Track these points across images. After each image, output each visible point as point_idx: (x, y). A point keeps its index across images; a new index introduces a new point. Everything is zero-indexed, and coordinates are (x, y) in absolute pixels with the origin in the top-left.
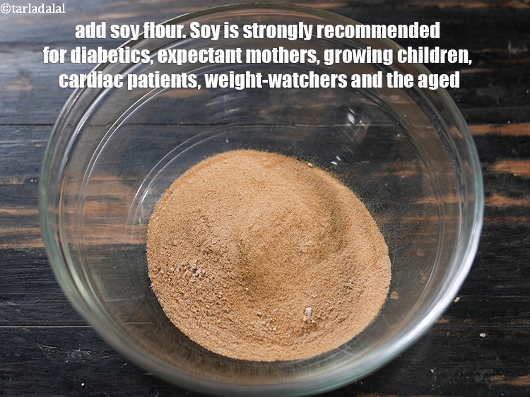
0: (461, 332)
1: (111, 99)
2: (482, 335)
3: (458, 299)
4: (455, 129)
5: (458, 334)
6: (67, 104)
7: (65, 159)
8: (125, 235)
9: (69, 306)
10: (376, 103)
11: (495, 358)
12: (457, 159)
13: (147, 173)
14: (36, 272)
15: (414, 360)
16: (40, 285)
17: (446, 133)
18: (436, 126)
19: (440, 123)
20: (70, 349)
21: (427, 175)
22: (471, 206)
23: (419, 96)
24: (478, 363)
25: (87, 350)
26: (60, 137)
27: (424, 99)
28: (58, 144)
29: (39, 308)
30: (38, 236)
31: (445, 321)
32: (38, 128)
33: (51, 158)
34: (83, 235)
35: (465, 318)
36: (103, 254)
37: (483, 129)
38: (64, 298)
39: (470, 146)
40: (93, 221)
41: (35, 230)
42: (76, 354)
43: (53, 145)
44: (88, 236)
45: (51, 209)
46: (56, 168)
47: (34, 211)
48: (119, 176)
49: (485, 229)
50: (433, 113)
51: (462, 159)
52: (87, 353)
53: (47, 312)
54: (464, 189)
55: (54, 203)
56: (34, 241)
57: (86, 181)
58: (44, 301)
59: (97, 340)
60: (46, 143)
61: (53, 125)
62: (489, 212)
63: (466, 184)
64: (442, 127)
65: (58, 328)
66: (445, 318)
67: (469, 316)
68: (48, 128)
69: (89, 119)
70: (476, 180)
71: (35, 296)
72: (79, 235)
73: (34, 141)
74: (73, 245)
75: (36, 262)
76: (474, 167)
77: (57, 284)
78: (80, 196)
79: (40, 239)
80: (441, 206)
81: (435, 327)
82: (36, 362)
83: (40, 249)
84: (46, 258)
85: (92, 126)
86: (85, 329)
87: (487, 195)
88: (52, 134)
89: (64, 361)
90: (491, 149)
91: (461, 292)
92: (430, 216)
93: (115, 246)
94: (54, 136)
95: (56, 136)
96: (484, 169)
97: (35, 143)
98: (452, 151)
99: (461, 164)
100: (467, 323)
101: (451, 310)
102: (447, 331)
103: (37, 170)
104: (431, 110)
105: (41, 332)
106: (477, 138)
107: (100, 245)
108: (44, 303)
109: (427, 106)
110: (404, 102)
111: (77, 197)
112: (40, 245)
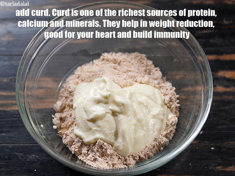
1: (47, 44)
2: (212, 148)
3: (201, 132)
4: (201, 57)
5: (202, 148)
6: (28, 46)
7: (27, 70)
10: (165, 45)
11: (218, 159)
12: (201, 70)
14: (15, 120)
15: (182, 159)
16: (17, 126)
17: (196, 59)
18: (192, 56)
19: (194, 54)
20: (30, 154)
21: (188, 78)
22: (208, 91)
23: (184, 42)
24: (210, 161)
25: (37, 155)
26: (25, 61)
27: (186, 44)
28: (24, 64)
29: (16, 136)
30: (16, 104)
32: (16, 57)
34: (35, 104)
35: (204, 141)
36: (44, 112)
37: (213, 57)
38: (27, 132)
40: (40, 98)
41: (14, 102)
42: (32, 157)
44: (38, 104)
45: (21, 92)
46: (23, 75)
47: (13, 94)
48: (51, 78)
49: (213, 102)
50: (191, 50)
51: (203, 70)
52: (38, 156)
53: (19, 138)
54: (204, 84)
55: (23, 90)
56: (14, 107)
57: (37, 80)
58: (19, 133)
59: (41, 151)
60: (19, 63)
61: (22, 55)
62: (215, 94)
63: (205, 81)
64: (195, 56)
65: (24, 146)
66: (196, 141)
67: (206, 140)
68: (20, 57)
70: (210, 80)
71: (14, 131)
73: (14, 62)
74: (31, 108)
75: (15, 116)
76: (209, 74)
77: (24, 126)
78: (34, 87)
79: (16, 106)
80: (194, 91)
81: (191, 144)
82: (15, 160)
83: (17, 110)
84: (19, 114)
85: (39, 56)
86: (36, 146)
87: (214, 86)
88: (22, 59)
89: (27, 160)
90: (216, 66)
91: (202, 130)
92: (189, 96)
93: (49, 109)
96: (213, 75)
98: (199, 67)
99: (203, 72)
100: (206, 143)
101: (198, 137)
102: (197, 147)
103: (15, 75)
104: (189, 48)
105: (17, 147)
106: (210, 61)
107: (43, 109)
110: (177, 45)
111: (33, 87)
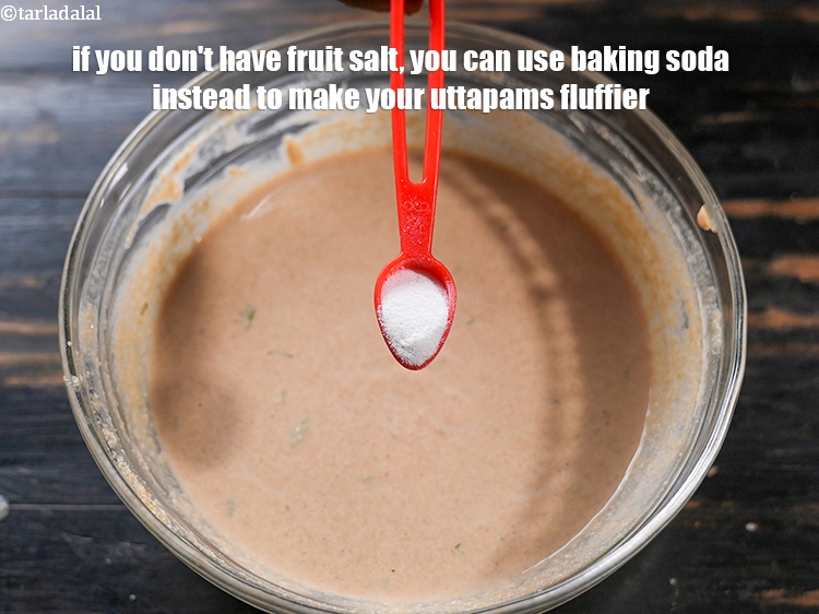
0: (717, 521)
2: (751, 527)
11: (770, 562)
15: (645, 564)
20: (114, 541)
25: (140, 543)
31: (696, 504)
35: (723, 500)
42: (123, 548)
52: (141, 547)
67: (730, 496)
89: (104, 559)
100: (726, 509)
102: (695, 520)
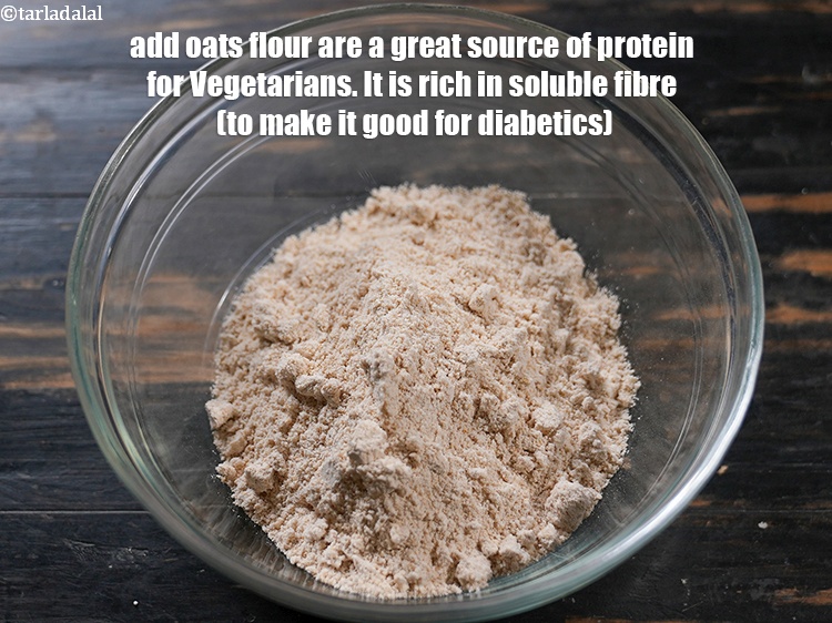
0: (730, 521)
2: (763, 525)
3: (724, 469)
4: (721, 203)
5: (725, 523)
6: (110, 162)
7: (107, 249)
8: (202, 369)
9: (114, 479)
10: (593, 159)
11: (783, 561)
12: (722, 249)
13: (235, 271)
14: (62, 426)
15: (656, 565)
16: (69, 448)
17: (705, 209)
18: (689, 197)
19: (696, 192)
20: (116, 547)
21: (677, 275)
22: (745, 323)
24: (755, 569)
25: (143, 549)
26: (100, 216)
28: (96, 226)
29: (66, 483)
30: (66, 369)
31: (704, 503)
32: (65, 202)
33: (86, 247)
34: (136, 369)
35: (735, 499)
36: (166, 398)
37: (764, 202)
38: (107, 467)
39: (743, 229)
40: (153, 347)
41: (60, 360)
42: (126, 555)
43: (88, 227)
44: (144, 369)
45: (86, 327)
46: (93, 264)
47: (58, 331)
48: (192, 276)
50: (685, 177)
51: (730, 249)
52: (143, 553)
53: (78, 489)
54: (734, 296)
55: (91, 319)
56: (60, 377)
57: (140, 283)
58: (76, 471)
59: (157, 533)
60: (78, 225)
61: (88, 196)
62: (772, 332)
63: (737, 288)
64: (700, 199)
65: (97, 515)
66: (704, 499)
67: (741, 495)
68: (81, 200)
69: (145, 187)
70: (753, 282)
71: (60, 464)
72: (130, 368)
73: (58, 221)
74: (122, 384)
75: (63, 410)
76: (750, 260)
77: (96, 445)
78: (131, 307)
79: (69, 375)
80: (697, 322)
81: (688, 512)
82: (62, 567)
83: (68, 390)
84: (78, 404)
85: (149, 198)
86: (139, 516)
87: (770, 305)
88: (87, 210)
89: (106, 565)
90: (776, 234)
91: (728, 457)
92: (681, 339)
93: (186, 385)
94: (90, 213)
95: (93, 214)
96: (764, 266)
97: (61, 224)
98: (715, 237)
99: (729, 256)
100: (739, 507)
101: (712, 486)
102: (707, 519)
103: (64, 267)
104: (681, 171)
105: (71, 520)
106: (754, 216)
107: (164, 385)
108: (75, 474)
109: (676, 166)
110: (639, 159)
111: (126, 308)
112: (69, 384)
